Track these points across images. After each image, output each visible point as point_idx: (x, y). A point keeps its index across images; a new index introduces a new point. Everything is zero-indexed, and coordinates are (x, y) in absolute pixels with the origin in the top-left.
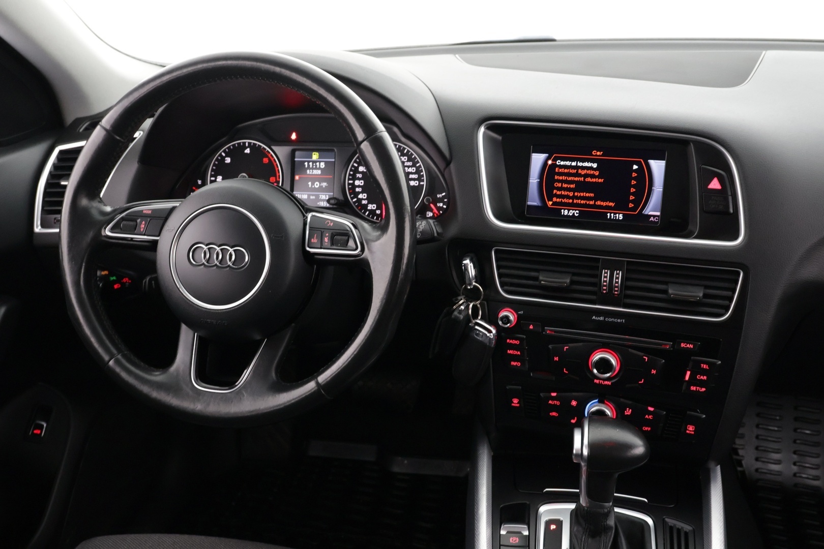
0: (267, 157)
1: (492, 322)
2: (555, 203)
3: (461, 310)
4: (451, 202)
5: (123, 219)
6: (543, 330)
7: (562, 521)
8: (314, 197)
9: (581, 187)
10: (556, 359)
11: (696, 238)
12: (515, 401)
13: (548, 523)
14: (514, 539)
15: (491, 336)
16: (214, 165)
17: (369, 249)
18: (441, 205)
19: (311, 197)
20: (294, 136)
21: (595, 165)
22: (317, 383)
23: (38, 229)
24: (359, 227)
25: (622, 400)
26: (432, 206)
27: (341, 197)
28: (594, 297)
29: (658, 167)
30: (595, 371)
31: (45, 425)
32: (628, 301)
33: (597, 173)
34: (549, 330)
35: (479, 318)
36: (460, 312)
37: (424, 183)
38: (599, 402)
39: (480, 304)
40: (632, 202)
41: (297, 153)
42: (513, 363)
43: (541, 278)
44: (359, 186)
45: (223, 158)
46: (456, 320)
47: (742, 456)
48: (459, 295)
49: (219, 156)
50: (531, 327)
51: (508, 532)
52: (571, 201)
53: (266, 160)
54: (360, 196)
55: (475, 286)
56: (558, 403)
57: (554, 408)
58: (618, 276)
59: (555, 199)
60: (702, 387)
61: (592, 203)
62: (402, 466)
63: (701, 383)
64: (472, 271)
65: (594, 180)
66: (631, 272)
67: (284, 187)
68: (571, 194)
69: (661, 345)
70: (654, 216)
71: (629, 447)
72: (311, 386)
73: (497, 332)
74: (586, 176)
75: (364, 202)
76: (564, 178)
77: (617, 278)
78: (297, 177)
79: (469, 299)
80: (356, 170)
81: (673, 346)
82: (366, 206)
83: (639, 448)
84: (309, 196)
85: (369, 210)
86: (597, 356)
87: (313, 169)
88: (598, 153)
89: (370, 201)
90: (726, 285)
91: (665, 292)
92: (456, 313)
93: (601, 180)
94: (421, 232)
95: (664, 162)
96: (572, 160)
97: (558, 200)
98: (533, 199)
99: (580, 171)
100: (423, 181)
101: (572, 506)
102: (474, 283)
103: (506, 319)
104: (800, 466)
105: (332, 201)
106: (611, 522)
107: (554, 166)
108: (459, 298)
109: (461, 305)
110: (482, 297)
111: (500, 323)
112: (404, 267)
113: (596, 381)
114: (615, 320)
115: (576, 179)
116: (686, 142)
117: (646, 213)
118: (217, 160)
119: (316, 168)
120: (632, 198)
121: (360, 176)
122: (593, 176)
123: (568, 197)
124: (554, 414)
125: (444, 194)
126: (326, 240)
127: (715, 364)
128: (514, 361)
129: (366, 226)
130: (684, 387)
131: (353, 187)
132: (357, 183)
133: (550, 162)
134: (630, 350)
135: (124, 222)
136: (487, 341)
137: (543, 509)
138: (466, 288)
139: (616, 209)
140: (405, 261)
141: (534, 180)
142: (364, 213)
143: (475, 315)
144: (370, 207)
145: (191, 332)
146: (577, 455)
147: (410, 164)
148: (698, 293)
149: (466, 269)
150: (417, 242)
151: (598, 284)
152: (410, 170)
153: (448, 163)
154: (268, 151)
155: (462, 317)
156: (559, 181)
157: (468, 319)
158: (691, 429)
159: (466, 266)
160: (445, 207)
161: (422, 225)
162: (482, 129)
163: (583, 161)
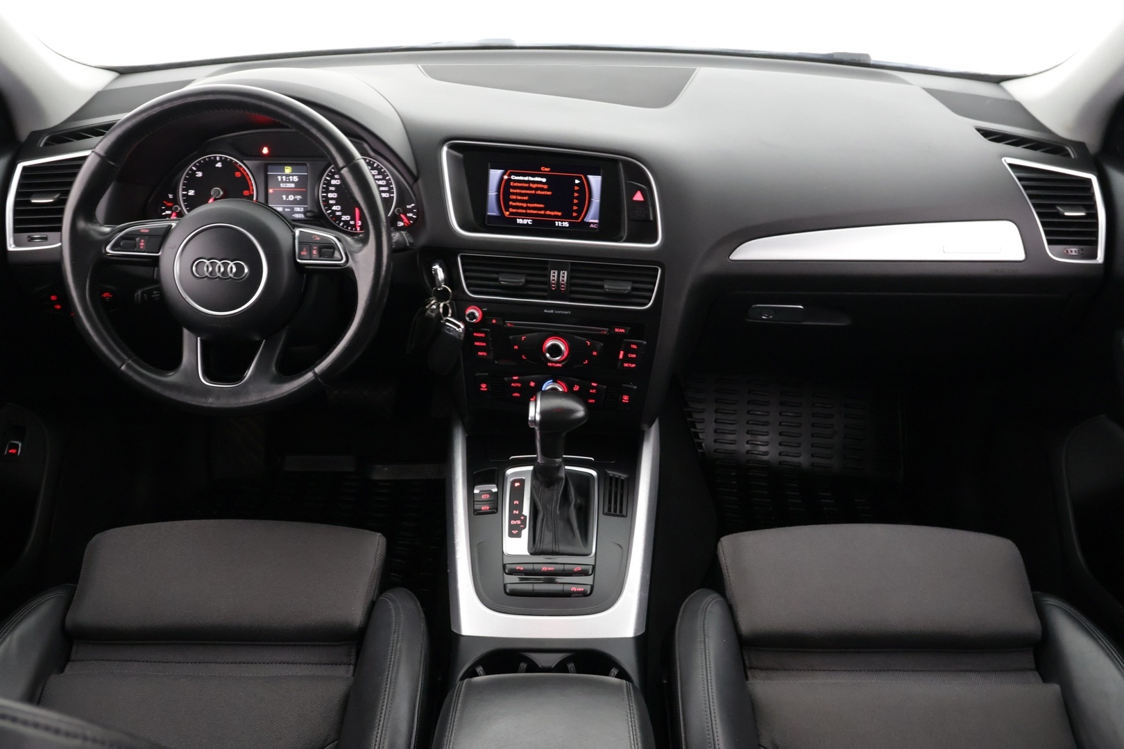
0: (239, 171)
1: (461, 319)
2: (511, 213)
3: (433, 309)
4: (420, 212)
5: (122, 238)
6: (505, 324)
7: (524, 480)
8: (289, 210)
9: (534, 198)
10: (516, 347)
11: (626, 241)
12: (484, 386)
13: (513, 482)
14: (486, 495)
15: (461, 330)
16: (185, 179)
17: (353, 259)
18: (411, 215)
19: (286, 210)
20: (265, 151)
21: (544, 180)
22: (315, 373)
23: (11, 247)
24: (342, 240)
25: (571, 378)
26: (402, 216)
27: (316, 210)
28: (545, 294)
29: (595, 181)
30: (548, 355)
31: (20, 445)
32: (572, 296)
33: (546, 187)
34: (509, 324)
35: (449, 315)
36: (433, 310)
37: (395, 195)
38: (553, 382)
39: (449, 303)
40: (575, 211)
41: (269, 167)
42: (480, 353)
43: (500, 279)
44: (332, 199)
45: (194, 172)
46: (429, 319)
47: (703, 439)
48: (431, 297)
49: (190, 170)
50: (494, 321)
51: (481, 491)
52: (524, 211)
53: (238, 174)
54: (334, 208)
55: (444, 288)
56: (519, 385)
57: (516, 389)
58: (564, 275)
59: (511, 210)
60: (632, 363)
61: (542, 212)
62: (382, 473)
63: (631, 361)
64: (441, 275)
65: (543, 193)
66: (574, 271)
67: (259, 200)
68: (525, 205)
69: (600, 331)
70: (594, 223)
71: (572, 411)
72: (309, 376)
73: (466, 327)
74: (537, 189)
75: (338, 213)
76: (518, 191)
77: (563, 277)
78: (271, 191)
79: (439, 300)
80: (328, 184)
81: (609, 331)
82: (340, 217)
83: (580, 412)
84: (284, 208)
85: (343, 221)
86: (549, 343)
87: (286, 182)
88: (546, 169)
89: (344, 212)
90: (649, 280)
91: (602, 287)
92: (428, 312)
93: (549, 193)
94: (395, 243)
95: (600, 177)
96: (524, 175)
97: (514, 210)
98: (492, 211)
99: (531, 185)
100: (393, 193)
101: (531, 468)
102: (443, 286)
103: (472, 316)
104: (752, 444)
105: (309, 214)
106: (562, 474)
107: (509, 180)
108: (431, 299)
109: (433, 304)
110: (451, 297)
111: (467, 319)
112: (383, 273)
113: (550, 364)
114: (563, 312)
115: (528, 192)
116: (616, 161)
117: (587, 221)
118: (188, 174)
119: (290, 182)
120: (575, 208)
121: (332, 188)
122: (542, 189)
123: (522, 208)
124: (516, 394)
125: (413, 205)
126: (315, 252)
127: (641, 344)
128: (481, 352)
129: (349, 239)
130: (619, 364)
131: (327, 199)
132: (330, 195)
133: (506, 177)
134: (575, 336)
135: (124, 241)
136: (456, 335)
137: (509, 472)
138: (436, 290)
139: (562, 218)
140: (384, 268)
141: (492, 193)
142: (339, 224)
143: (446, 313)
144: (345, 218)
145: (193, 336)
146: (531, 421)
147: (380, 177)
148: (627, 287)
149: (436, 274)
150: (394, 251)
151: (548, 283)
152: (380, 183)
153: (416, 179)
154: (240, 165)
155: (434, 315)
156: (514, 194)
157: (439, 317)
158: (626, 398)
159: (436, 270)
160: (414, 217)
161: (396, 236)
162: (445, 149)
163: (533, 176)
